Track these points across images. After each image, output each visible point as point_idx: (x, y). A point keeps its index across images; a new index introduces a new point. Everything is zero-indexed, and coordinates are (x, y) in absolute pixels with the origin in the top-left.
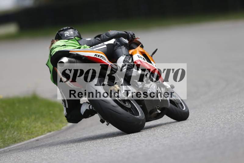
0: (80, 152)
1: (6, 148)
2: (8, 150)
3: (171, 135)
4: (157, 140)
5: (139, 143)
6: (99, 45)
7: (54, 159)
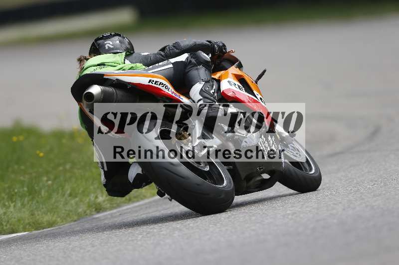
0: (235, 218)
1: (115, 211)
2: (118, 214)
3: (384, 192)
4: (363, 199)
5: (332, 205)
6: (160, 64)
7: (192, 228)
